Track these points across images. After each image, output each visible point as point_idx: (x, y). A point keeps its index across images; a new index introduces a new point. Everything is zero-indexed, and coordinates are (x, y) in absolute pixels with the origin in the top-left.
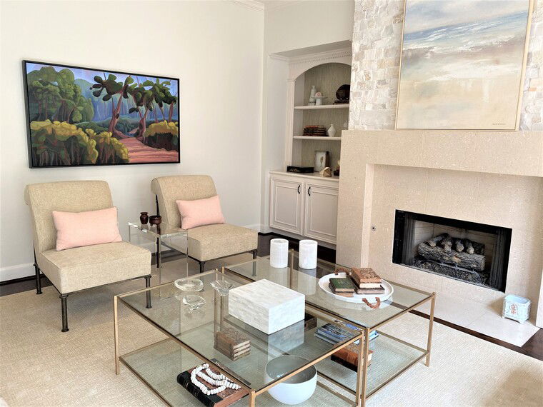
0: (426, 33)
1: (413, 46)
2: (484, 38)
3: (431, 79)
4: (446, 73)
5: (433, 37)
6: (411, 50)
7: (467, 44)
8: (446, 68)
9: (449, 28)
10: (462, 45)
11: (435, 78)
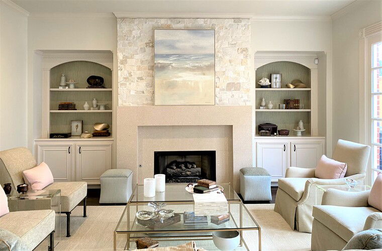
0: (167, 56)
1: (161, 61)
2: (197, 63)
3: (173, 80)
4: (180, 77)
5: (172, 58)
6: (160, 63)
7: (189, 64)
8: (180, 74)
9: (180, 55)
10: (187, 64)
11: (175, 79)
